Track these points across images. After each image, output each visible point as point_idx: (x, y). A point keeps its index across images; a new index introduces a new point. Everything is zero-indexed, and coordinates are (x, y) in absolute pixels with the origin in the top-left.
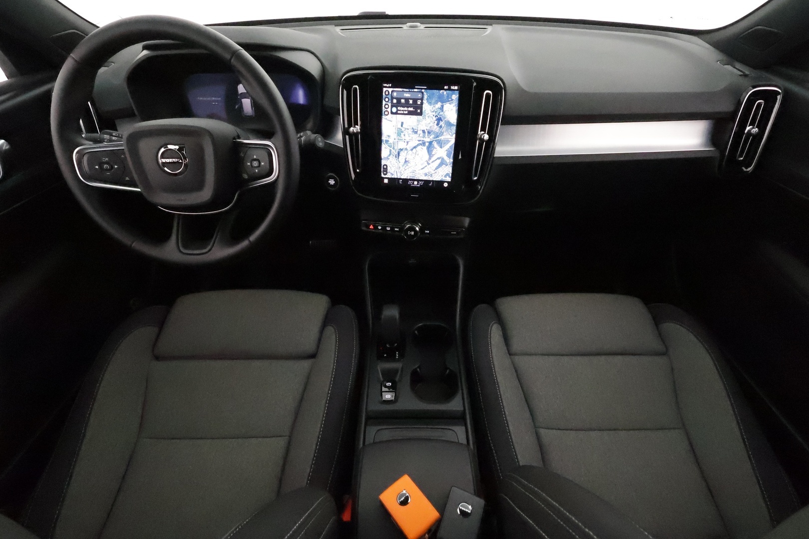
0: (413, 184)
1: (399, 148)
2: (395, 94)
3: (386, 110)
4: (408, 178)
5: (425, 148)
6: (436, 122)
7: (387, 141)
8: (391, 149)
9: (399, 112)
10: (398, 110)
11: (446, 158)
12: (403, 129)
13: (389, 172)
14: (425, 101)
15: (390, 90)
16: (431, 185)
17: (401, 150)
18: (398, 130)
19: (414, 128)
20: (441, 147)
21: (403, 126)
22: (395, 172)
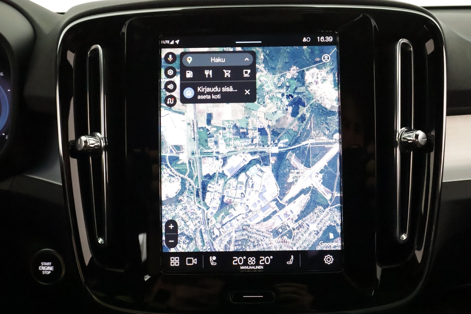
0: (246, 263)
1: (204, 174)
2: (189, 60)
3: (168, 94)
4: (232, 249)
5: (268, 170)
6: (290, 109)
7: (174, 160)
8: (186, 177)
9: (199, 97)
10: (197, 93)
11: (322, 189)
12: (212, 130)
13: (183, 234)
14: (260, 66)
15: (178, 51)
16: (290, 262)
17: (210, 177)
18: (199, 133)
19: (238, 125)
20: (308, 165)
21: (213, 122)
22: (198, 234)
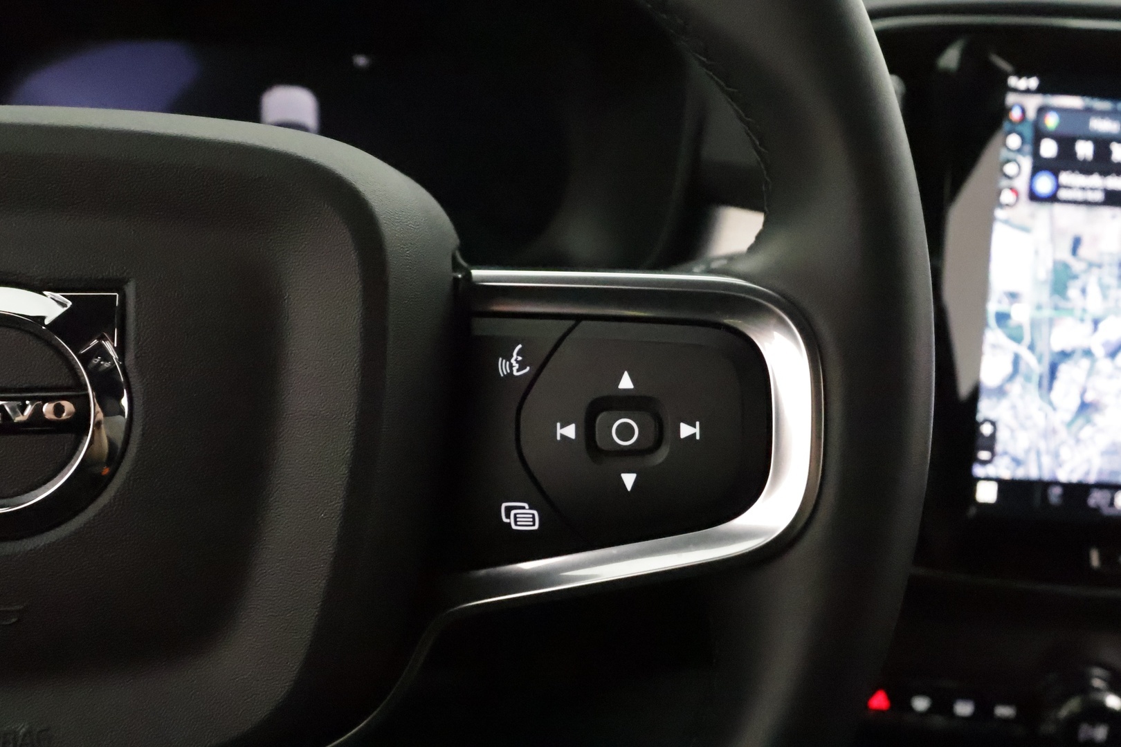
0: (1110, 504)
1: (1056, 348)
2: (1051, 121)
3: (1005, 183)
4: (1092, 480)
8: (1023, 349)
9: (1062, 195)
10: (1058, 186)
12: (1078, 267)
13: (1005, 453)
15: (1033, 103)
17: (1065, 355)
18: (1054, 270)
21: (1081, 252)
22: (1033, 456)
